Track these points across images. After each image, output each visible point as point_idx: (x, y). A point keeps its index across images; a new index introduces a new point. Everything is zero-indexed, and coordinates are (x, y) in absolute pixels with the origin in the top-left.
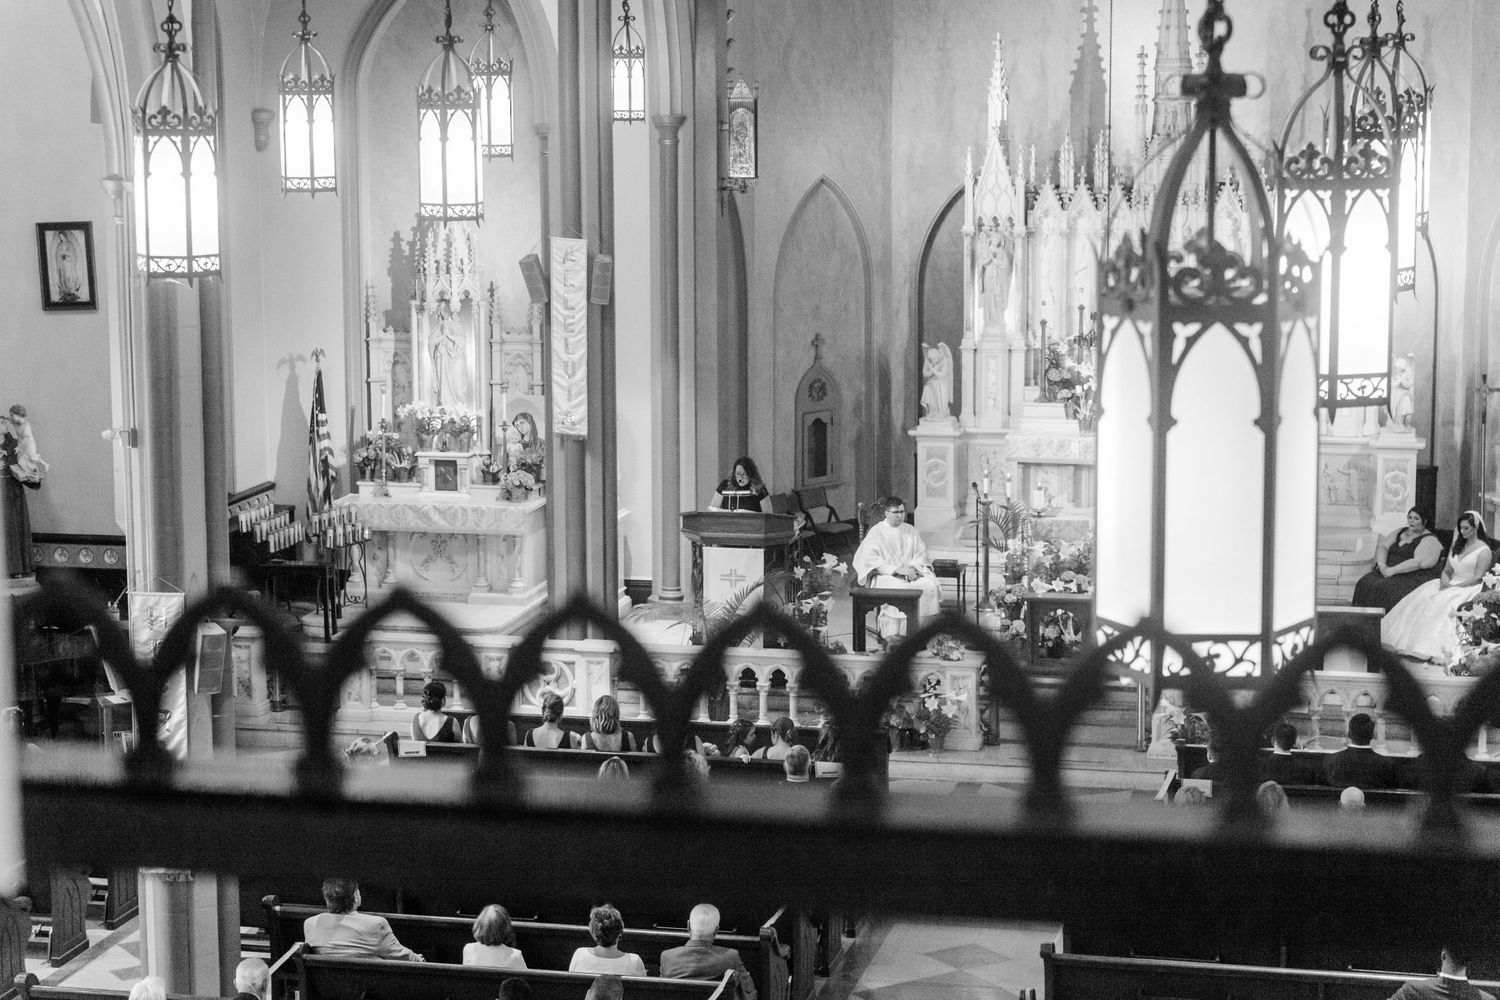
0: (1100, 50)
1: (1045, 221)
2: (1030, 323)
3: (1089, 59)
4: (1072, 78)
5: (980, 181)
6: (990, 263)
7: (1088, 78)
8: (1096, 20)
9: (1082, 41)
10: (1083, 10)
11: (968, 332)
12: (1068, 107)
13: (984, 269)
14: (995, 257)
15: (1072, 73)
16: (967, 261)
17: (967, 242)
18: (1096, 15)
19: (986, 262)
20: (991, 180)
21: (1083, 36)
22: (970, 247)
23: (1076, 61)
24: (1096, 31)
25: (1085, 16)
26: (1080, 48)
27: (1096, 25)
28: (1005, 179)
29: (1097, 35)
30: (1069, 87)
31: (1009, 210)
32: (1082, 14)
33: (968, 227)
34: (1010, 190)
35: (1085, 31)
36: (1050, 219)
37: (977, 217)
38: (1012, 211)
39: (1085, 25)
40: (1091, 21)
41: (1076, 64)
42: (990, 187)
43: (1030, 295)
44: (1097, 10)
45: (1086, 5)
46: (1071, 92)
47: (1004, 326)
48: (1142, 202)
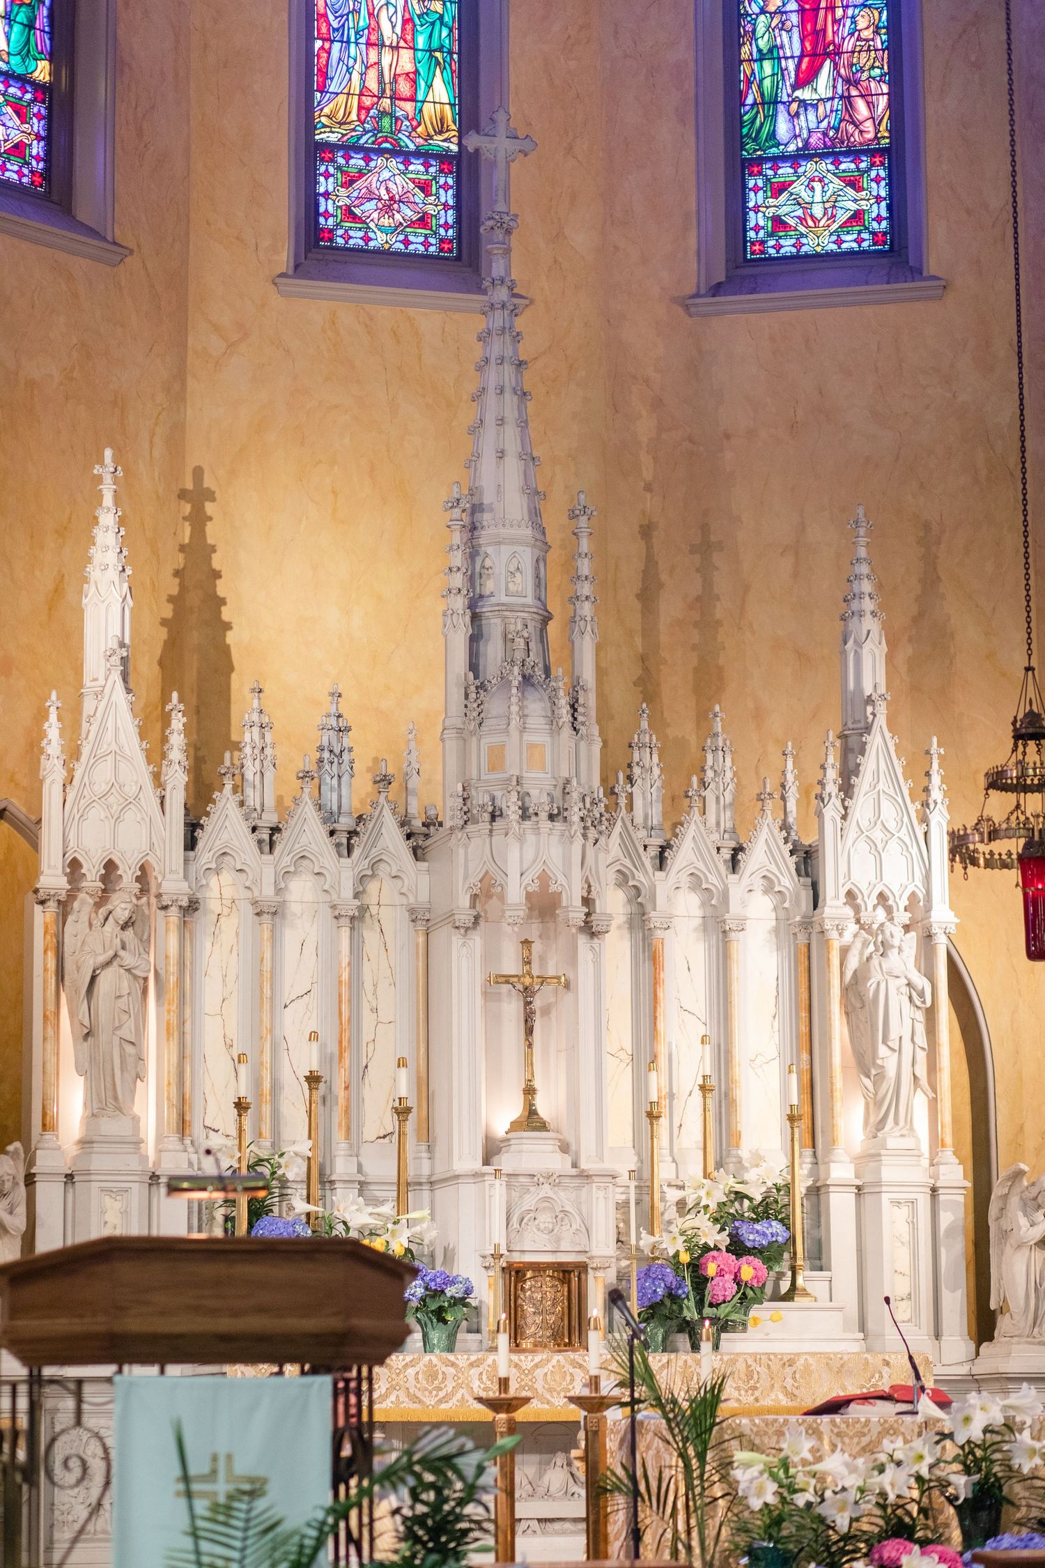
0: (218, 582)
1: (213, 881)
2: (187, 1118)
3: (194, 598)
4: (163, 634)
5: (78, 775)
6: (108, 963)
7: (194, 637)
8: (210, 519)
9: (180, 561)
10: (183, 495)
11: (48, 1136)
12: (156, 694)
13: (93, 978)
14: (123, 948)
15: (164, 622)
16: (41, 963)
17: (41, 918)
18: (209, 508)
19: (102, 959)
20: (102, 775)
21: (182, 548)
22: (52, 930)
23: (171, 599)
24: (210, 541)
25: (187, 508)
26: (177, 573)
27: (209, 527)
28: (137, 771)
29: (213, 549)
30: (158, 652)
31: (145, 846)
32: (182, 502)
33: (52, 878)
34: (150, 798)
35: (187, 541)
36: (227, 877)
37: (69, 858)
38: (152, 845)
39: (188, 529)
40: (199, 520)
41: (171, 606)
42: (101, 788)
43: (188, 1052)
44: (213, 500)
45: (189, 485)
46: (161, 663)
47: (136, 1120)
48: (487, 817)
